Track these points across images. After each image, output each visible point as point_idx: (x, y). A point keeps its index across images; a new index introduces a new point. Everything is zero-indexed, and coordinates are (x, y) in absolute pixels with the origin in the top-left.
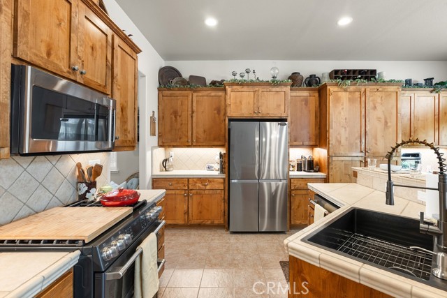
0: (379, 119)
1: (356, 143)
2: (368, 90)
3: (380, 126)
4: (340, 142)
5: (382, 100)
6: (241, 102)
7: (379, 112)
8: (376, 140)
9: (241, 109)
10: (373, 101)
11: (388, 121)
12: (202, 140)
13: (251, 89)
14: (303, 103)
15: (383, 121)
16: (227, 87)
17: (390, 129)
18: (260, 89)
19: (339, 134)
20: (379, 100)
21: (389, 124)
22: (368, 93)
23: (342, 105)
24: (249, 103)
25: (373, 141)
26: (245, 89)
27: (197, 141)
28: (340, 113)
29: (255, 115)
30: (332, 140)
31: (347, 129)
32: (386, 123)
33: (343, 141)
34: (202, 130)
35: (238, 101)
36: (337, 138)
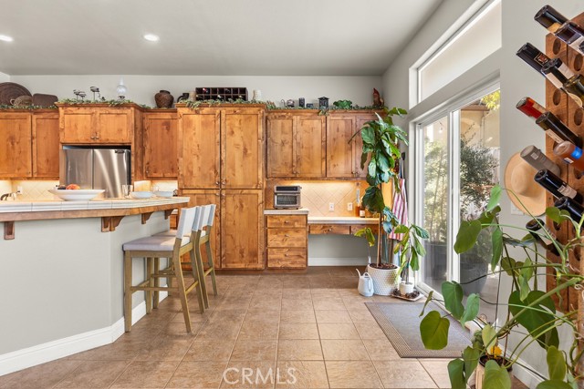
0: (237, 146)
1: (210, 174)
2: (224, 112)
3: (238, 154)
4: (191, 173)
5: (240, 124)
6: (76, 126)
7: (237, 138)
8: (234, 170)
9: (77, 134)
10: (230, 124)
11: (248, 147)
12: (44, 171)
13: (88, 110)
14: (165, 127)
15: (242, 148)
16: (60, 109)
17: (251, 158)
18: (98, 111)
19: (191, 163)
20: (237, 124)
21: (249, 152)
22: (223, 116)
23: (194, 129)
24: (86, 128)
25: (230, 171)
26: (82, 110)
27: (38, 173)
28: (191, 139)
29: (92, 141)
30: (183, 170)
31: (200, 157)
32: (245, 151)
33: (195, 171)
34: (44, 159)
35: (73, 124)
36: (188, 167)
